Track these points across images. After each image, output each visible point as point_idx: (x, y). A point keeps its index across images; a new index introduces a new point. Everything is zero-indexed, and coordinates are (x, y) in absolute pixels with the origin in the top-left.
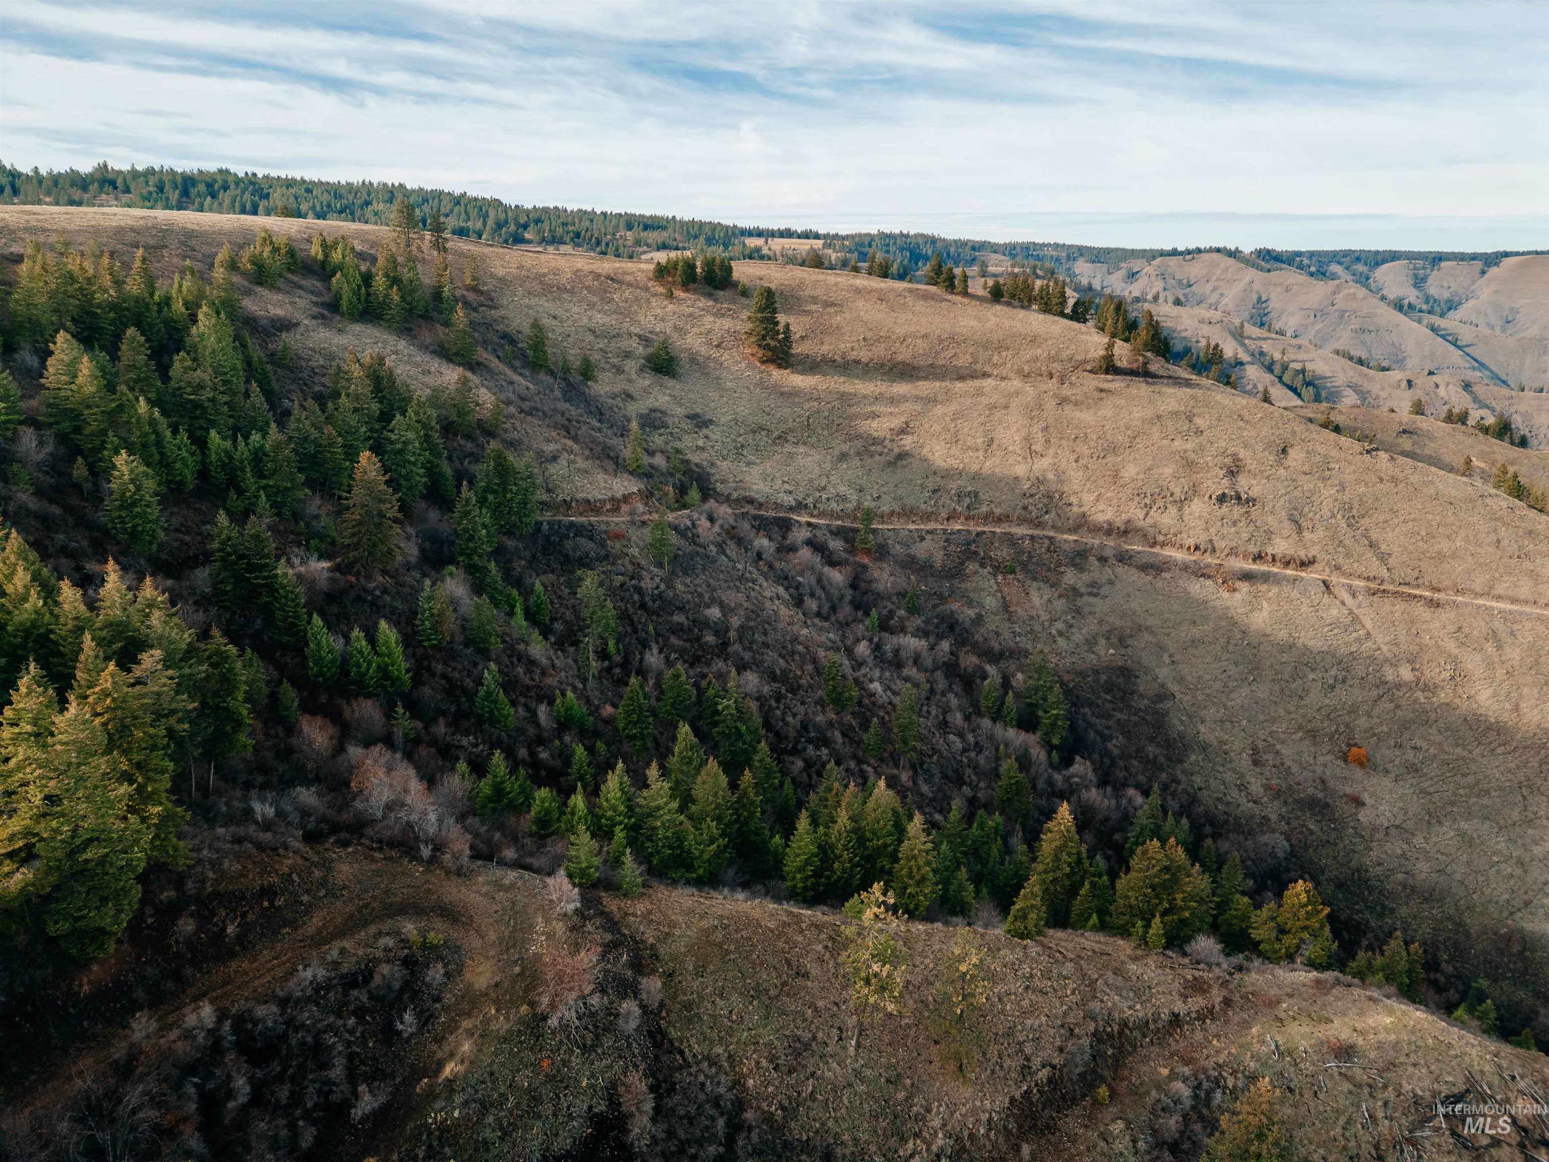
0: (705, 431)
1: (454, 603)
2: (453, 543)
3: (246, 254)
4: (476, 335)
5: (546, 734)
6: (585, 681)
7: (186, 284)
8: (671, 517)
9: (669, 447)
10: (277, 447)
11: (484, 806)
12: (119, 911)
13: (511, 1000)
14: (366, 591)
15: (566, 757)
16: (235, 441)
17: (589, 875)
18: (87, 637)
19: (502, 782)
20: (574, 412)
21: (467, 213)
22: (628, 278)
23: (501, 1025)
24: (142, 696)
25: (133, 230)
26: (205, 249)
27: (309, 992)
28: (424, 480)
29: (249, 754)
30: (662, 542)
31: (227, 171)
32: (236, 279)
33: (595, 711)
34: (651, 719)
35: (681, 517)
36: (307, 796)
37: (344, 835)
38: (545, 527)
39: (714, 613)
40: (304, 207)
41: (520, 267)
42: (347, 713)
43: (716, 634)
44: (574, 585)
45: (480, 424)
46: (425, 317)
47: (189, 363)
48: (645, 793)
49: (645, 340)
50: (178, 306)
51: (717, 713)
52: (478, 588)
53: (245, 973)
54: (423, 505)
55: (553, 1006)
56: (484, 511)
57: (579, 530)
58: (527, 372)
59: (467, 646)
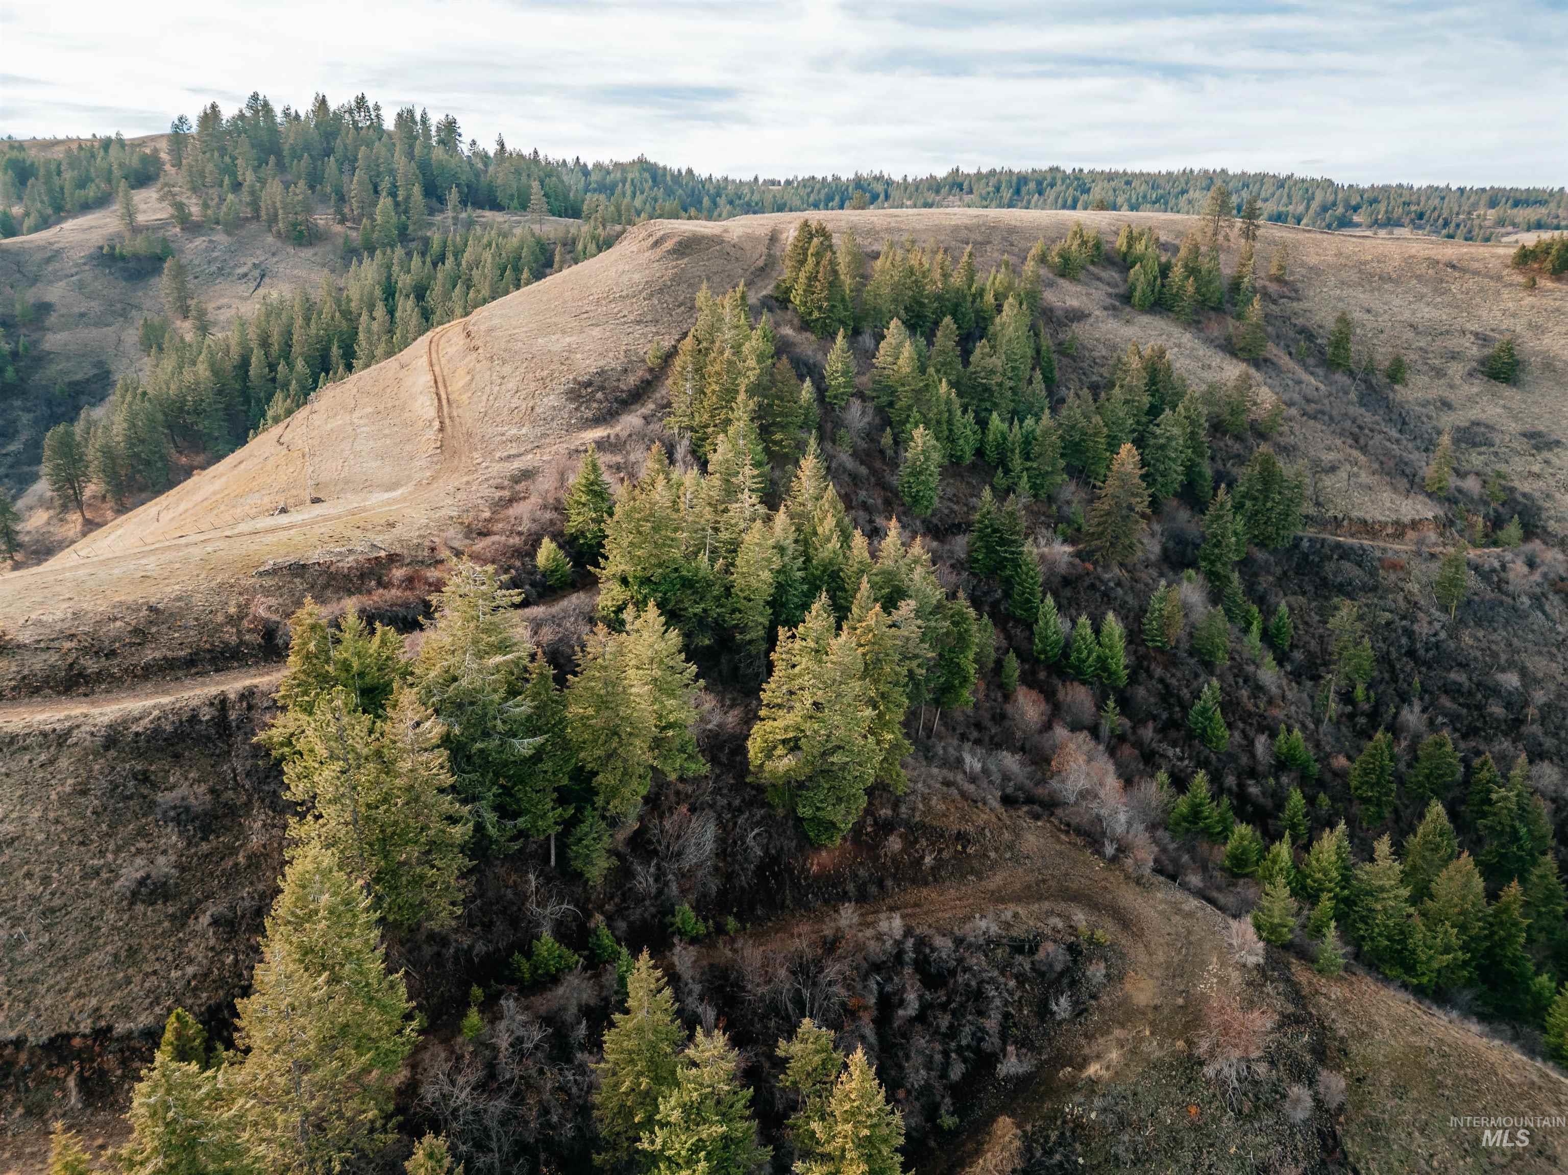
0: (1546, 454)
1: (1186, 609)
2: (1197, 546)
3: (1057, 248)
4: (1269, 329)
5: (1260, 768)
6: (1318, 722)
7: (1000, 277)
8: (1472, 554)
9: (1488, 470)
10: (1046, 433)
11: (1178, 824)
12: (848, 813)
13: (1168, 1030)
14: (1101, 581)
15: (1280, 801)
16: (1011, 423)
17: (1281, 934)
18: (865, 579)
19: (1201, 805)
20: (1368, 418)
21: (1289, 196)
22: (1476, 265)
23: (1153, 1049)
24: (895, 637)
25: (966, 228)
26: (1023, 244)
27: (981, 941)
28: (1181, 477)
29: (969, 710)
30: (1453, 582)
31: (1057, 169)
32: (1043, 271)
33: (1324, 759)
34: (1394, 786)
35: (1490, 556)
36: (1010, 761)
37: (1036, 808)
38: (1305, 544)
39: (1511, 680)
40: (1120, 200)
41: (1339, 254)
42: (1061, 695)
43: (1508, 706)
44: (1325, 614)
45: (1253, 425)
46: (1218, 309)
47: (987, 350)
48: (1368, 866)
49: (1483, 339)
50: (989, 298)
51: (1489, 802)
52: (1215, 597)
53: (932, 902)
54: (1175, 503)
55: (1212, 1054)
56: (1239, 517)
57: (1345, 553)
58: (1320, 371)
59: (1191, 655)
